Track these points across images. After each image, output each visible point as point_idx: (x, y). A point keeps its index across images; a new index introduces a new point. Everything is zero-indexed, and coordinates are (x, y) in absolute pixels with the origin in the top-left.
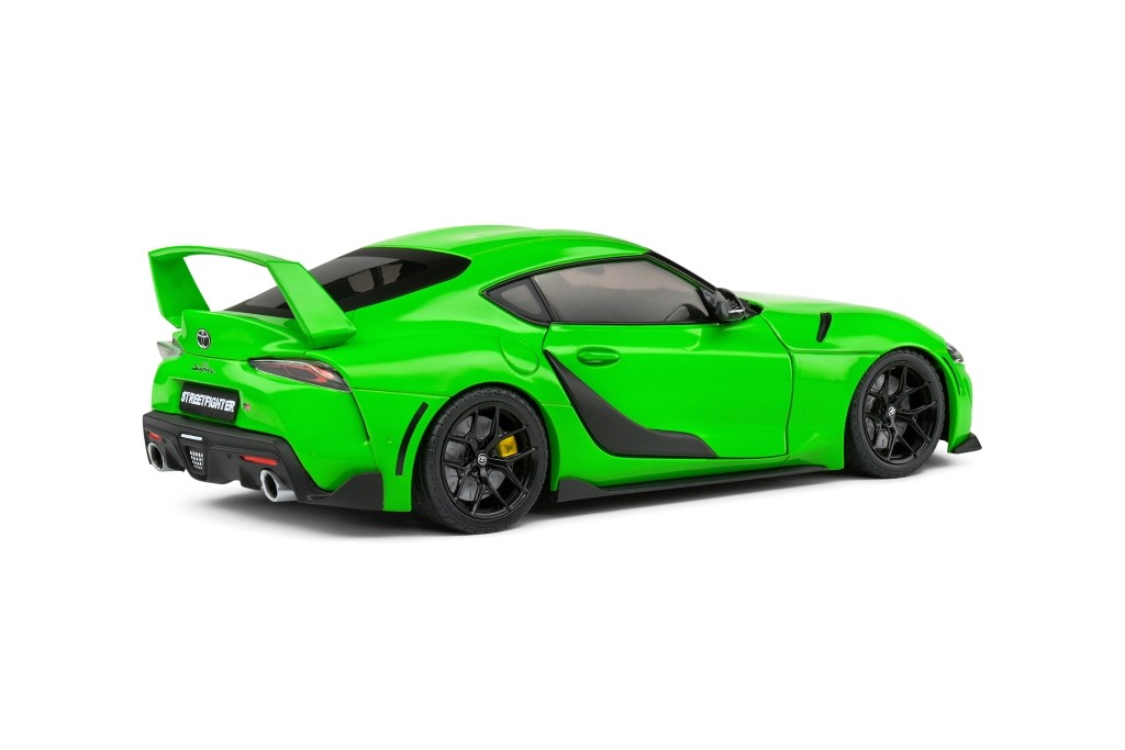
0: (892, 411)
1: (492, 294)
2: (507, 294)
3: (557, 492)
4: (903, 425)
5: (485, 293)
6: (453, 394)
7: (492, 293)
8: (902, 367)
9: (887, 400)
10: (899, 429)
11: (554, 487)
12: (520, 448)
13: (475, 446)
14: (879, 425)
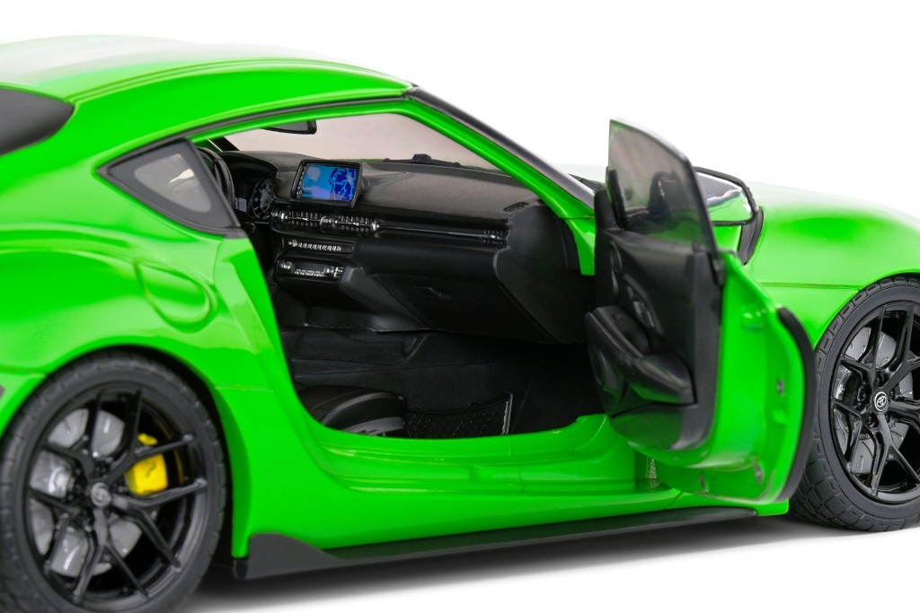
0: (880, 400)
1: (117, 171)
2: (145, 173)
3: (246, 559)
4: (902, 428)
5: (104, 171)
6: (51, 369)
7: (114, 170)
8: (903, 314)
9: (873, 377)
10: (894, 434)
11: (240, 549)
12: (173, 480)
13: (88, 469)
14: (858, 426)
